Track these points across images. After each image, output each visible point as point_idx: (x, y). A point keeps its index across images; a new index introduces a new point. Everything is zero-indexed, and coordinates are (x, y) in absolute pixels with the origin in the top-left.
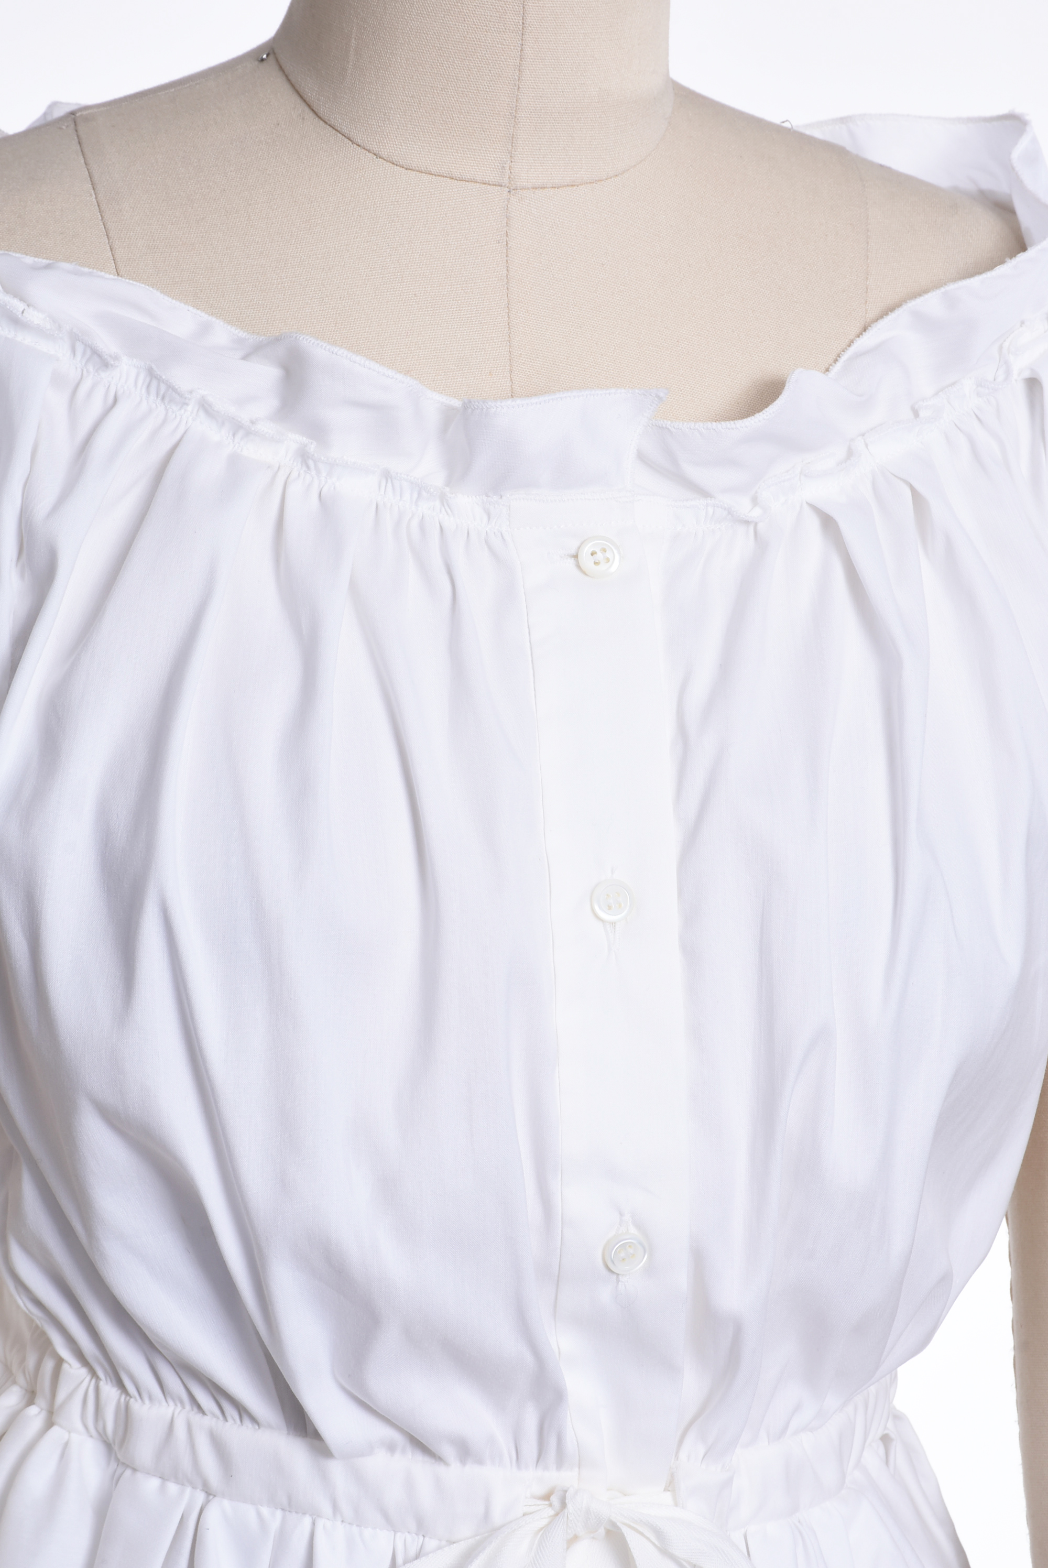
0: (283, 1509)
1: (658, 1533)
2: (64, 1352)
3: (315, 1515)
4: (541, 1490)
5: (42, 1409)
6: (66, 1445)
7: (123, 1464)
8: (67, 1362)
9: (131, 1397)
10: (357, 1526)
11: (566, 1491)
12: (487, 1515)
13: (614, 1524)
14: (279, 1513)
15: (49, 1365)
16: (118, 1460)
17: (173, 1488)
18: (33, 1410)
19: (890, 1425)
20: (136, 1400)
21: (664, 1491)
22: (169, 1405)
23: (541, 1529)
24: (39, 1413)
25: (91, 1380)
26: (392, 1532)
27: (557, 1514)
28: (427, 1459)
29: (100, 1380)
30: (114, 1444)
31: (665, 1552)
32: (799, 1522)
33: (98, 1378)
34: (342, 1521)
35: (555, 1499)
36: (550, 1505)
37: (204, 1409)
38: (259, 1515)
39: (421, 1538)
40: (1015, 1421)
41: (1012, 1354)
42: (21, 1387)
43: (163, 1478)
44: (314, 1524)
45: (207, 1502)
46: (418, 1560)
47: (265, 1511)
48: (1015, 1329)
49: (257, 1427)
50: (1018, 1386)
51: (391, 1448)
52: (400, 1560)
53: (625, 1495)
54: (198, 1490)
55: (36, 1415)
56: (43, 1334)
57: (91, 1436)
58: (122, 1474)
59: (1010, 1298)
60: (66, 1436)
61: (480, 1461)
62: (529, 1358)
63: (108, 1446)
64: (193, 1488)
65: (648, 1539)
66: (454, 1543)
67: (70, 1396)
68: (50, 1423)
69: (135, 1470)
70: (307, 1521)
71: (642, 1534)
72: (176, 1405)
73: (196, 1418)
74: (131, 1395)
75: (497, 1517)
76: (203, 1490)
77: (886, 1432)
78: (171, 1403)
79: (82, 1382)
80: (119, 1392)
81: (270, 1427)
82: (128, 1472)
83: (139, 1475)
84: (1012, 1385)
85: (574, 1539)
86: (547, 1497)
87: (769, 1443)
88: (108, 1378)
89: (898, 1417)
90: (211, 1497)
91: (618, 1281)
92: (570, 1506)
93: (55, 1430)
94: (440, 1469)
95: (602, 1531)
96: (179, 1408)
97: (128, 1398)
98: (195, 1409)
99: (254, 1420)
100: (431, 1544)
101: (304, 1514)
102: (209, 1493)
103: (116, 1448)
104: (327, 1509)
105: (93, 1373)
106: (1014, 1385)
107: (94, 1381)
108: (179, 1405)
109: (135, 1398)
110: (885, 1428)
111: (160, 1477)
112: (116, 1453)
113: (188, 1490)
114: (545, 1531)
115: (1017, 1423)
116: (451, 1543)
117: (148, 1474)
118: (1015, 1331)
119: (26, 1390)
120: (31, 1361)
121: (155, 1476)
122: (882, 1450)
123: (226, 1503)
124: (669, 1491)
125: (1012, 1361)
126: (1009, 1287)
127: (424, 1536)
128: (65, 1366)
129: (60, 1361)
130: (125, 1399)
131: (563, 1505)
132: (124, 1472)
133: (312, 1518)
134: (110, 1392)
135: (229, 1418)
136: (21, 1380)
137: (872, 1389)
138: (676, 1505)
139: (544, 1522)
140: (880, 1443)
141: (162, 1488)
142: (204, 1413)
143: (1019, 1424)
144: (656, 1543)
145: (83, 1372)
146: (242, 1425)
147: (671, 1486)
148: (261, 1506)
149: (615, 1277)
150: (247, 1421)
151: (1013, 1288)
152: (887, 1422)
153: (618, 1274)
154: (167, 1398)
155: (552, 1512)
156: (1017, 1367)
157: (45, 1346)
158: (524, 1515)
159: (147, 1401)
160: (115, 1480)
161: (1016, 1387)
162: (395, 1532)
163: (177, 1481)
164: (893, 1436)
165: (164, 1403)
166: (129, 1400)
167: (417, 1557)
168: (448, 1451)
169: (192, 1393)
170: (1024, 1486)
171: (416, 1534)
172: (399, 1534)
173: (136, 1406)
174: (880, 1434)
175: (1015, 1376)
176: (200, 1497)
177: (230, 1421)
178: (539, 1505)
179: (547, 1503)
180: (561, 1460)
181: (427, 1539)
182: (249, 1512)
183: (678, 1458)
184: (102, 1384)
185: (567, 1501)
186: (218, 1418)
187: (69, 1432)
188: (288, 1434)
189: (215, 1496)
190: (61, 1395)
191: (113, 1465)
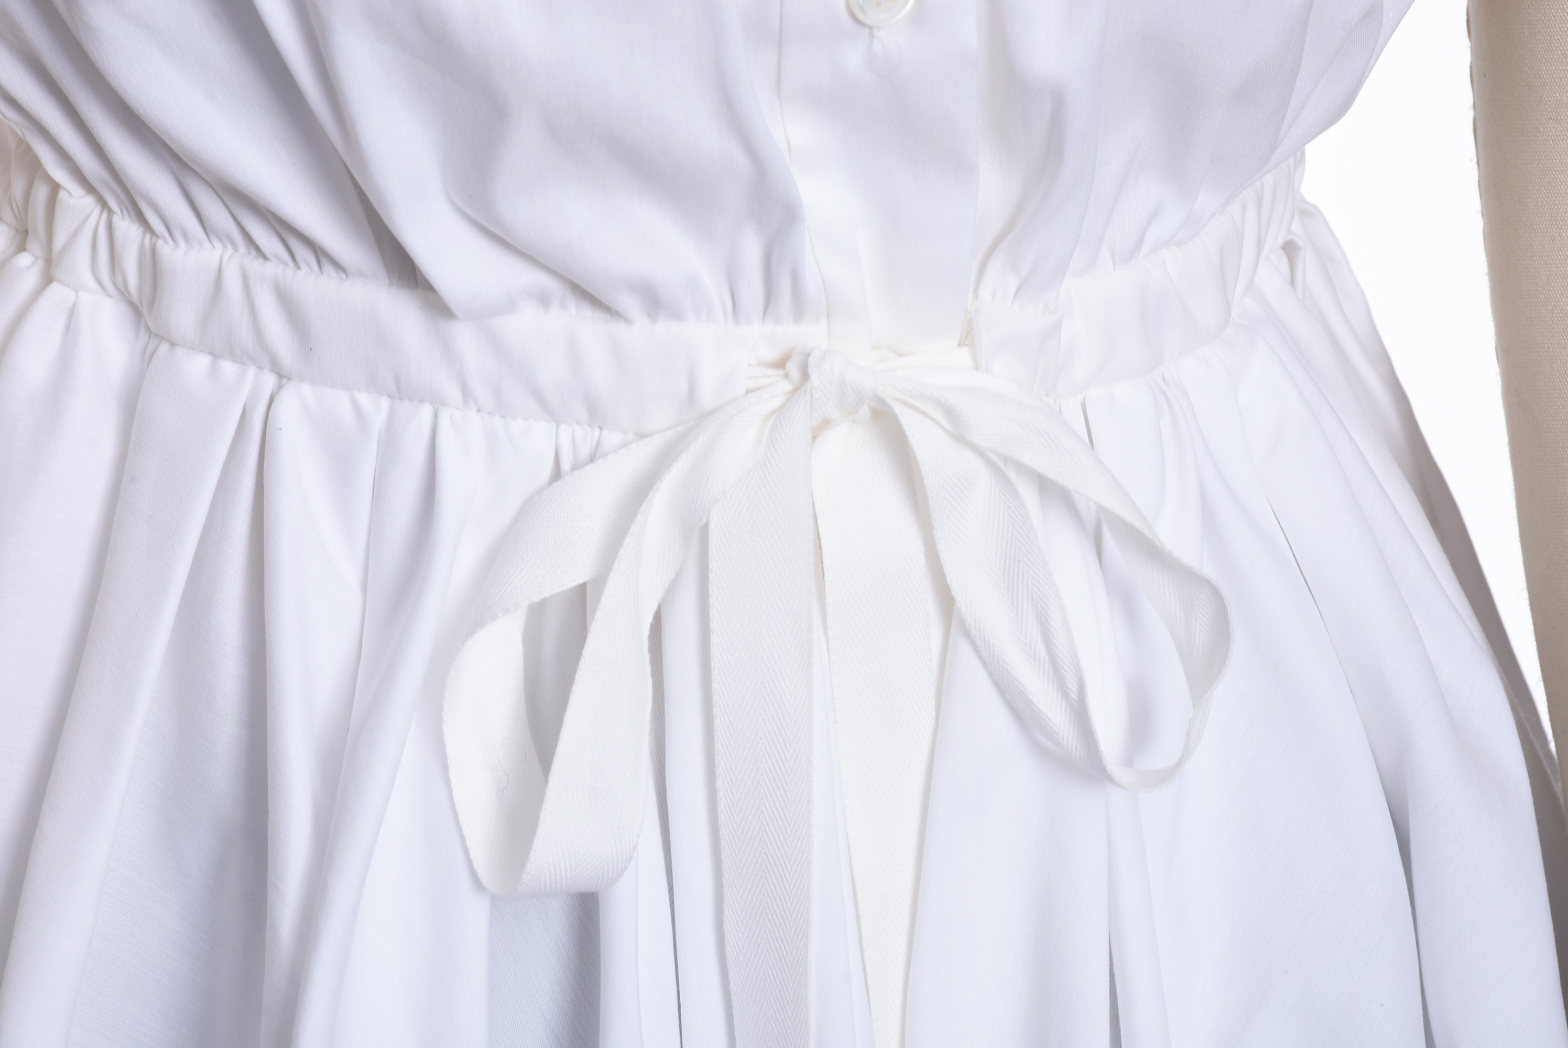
0: (389, 396)
1: (950, 412)
2: (59, 174)
3: (438, 403)
4: (773, 354)
5: (37, 258)
6: (73, 310)
7: (157, 335)
8: (64, 188)
9: (158, 237)
10: (501, 416)
11: (808, 355)
12: (691, 395)
13: (882, 401)
14: (385, 402)
15: (41, 193)
16: (148, 329)
17: (228, 368)
18: (24, 259)
19: (1296, 227)
20: (166, 241)
21: (959, 345)
22: (214, 247)
23: (774, 412)
24: (33, 263)
25: (101, 214)
26: (554, 425)
27: (796, 390)
28: (599, 314)
29: (114, 212)
30: (142, 307)
31: (960, 438)
32: (1164, 380)
33: (110, 211)
34: (479, 410)
35: (793, 367)
36: (786, 376)
37: (264, 251)
38: (355, 404)
39: (597, 431)
40: (1478, 212)
41: (1471, 115)
42: (8, 225)
43: (215, 355)
44: (436, 415)
45: (279, 387)
46: (593, 464)
47: (364, 399)
48: (1475, 78)
49: (344, 276)
50: (1481, 161)
51: (544, 300)
52: (566, 465)
53: (900, 355)
54: (266, 371)
55: (28, 267)
56: (28, 148)
57: (109, 295)
58: (155, 350)
59: (1467, 34)
60: (72, 296)
61: (677, 315)
62: (740, 159)
63: (135, 309)
64: (258, 367)
65: (934, 421)
66: (646, 436)
67: (73, 238)
68: (48, 279)
69: (173, 344)
70: (426, 412)
71: (925, 414)
72: (225, 247)
73: (255, 265)
74: (158, 234)
75: (707, 397)
76: (272, 371)
77: (1290, 237)
78: (218, 244)
79: (89, 216)
80: (141, 230)
81: (361, 275)
82: (164, 347)
83: (180, 352)
84: (1471, 160)
85: (826, 424)
86: (780, 364)
87: (1114, 267)
88: (124, 210)
89: (1307, 212)
90: (285, 381)
91: (872, 37)
92: (815, 378)
93: (55, 287)
94: (619, 328)
95: (865, 411)
96: (230, 251)
97: (154, 238)
98: (253, 252)
99: (338, 266)
100: (612, 439)
101: (421, 401)
102: (282, 376)
103: (145, 311)
104: (452, 392)
105: (104, 204)
106: (1475, 160)
107: (105, 215)
108: (229, 246)
109: (164, 238)
110: (1289, 231)
111: (210, 354)
112: (145, 318)
113: (252, 371)
114: (779, 415)
115: (1480, 213)
116: (642, 436)
117: (192, 348)
118: (1475, 82)
119: (17, 230)
120: (18, 189)
121: (202, 351)
122: (1284, 264)
123: (307, 390)
124: (966, 345)
125: (1472, 125)
126: (1465, 18)
127: (600, 428)
128: (62, 194)
129: (55, 188)
130: (151, 240)
131: (805, 375)
132: (158, 346)
133: (434, 407)
134: (127, 229)
135: (302, 264)
136: (8, 215)
137: (1269, 178)
138: (977, 367)
139: (777, 402)
140: (1282, 253)
141: (214, 370)
142: (265, 258)
143: (1483, 215)
144: (947, 426)
145: (89, 201)
146: (322, 273)
147: (968, 338)
148: (358, 391)
149: (866, 32)
150: (329, 269)
151: (1471, 19)
152: (1291, 222)
153: (871, 28)
154: (210, 237)
155: (788, 387)
156: (1478, 135)
157: (34, 167)
158: (748, 392)
159: (182, 243)
160: (147, 357)
161: (1478, 163)
162: (558, 424)
163: (234, 359)
164: (1300, 243)
165: (207, 244)
166: (156, 241)
167: (592, 459)
168: (628, 302)
169: (246, 228)
170: (1491, 306)
171: (590, 426)
172: (563, 427)
173: (166, 249)
174: (1281, 241)
175: (1477, 147)
176: (269, 381)
177: (304, 268)
178: (769, 377)
179: (781, 372)
180: (799, 309)
181: (605, 432)
182: (341, 401)
183: (977, 297)
184: (116, 218)
185: (810, 370)
186: (286, 264)
187: (77, 292)
188: (391, 284)
189: (289, 379)
190: (60, 238)
191: (144, 336)
